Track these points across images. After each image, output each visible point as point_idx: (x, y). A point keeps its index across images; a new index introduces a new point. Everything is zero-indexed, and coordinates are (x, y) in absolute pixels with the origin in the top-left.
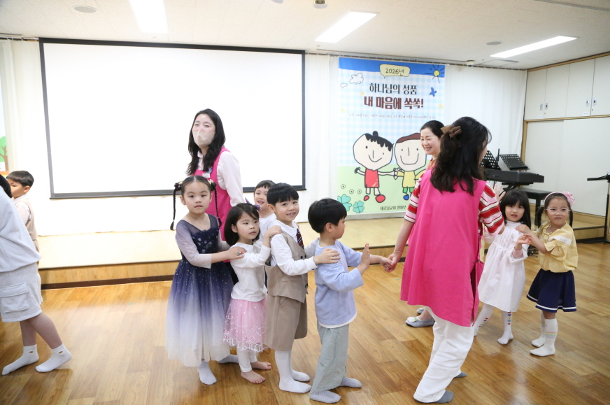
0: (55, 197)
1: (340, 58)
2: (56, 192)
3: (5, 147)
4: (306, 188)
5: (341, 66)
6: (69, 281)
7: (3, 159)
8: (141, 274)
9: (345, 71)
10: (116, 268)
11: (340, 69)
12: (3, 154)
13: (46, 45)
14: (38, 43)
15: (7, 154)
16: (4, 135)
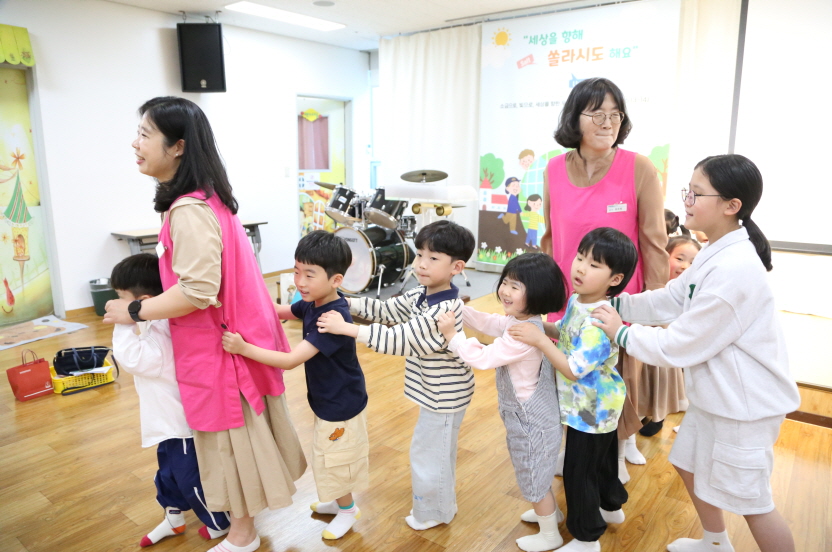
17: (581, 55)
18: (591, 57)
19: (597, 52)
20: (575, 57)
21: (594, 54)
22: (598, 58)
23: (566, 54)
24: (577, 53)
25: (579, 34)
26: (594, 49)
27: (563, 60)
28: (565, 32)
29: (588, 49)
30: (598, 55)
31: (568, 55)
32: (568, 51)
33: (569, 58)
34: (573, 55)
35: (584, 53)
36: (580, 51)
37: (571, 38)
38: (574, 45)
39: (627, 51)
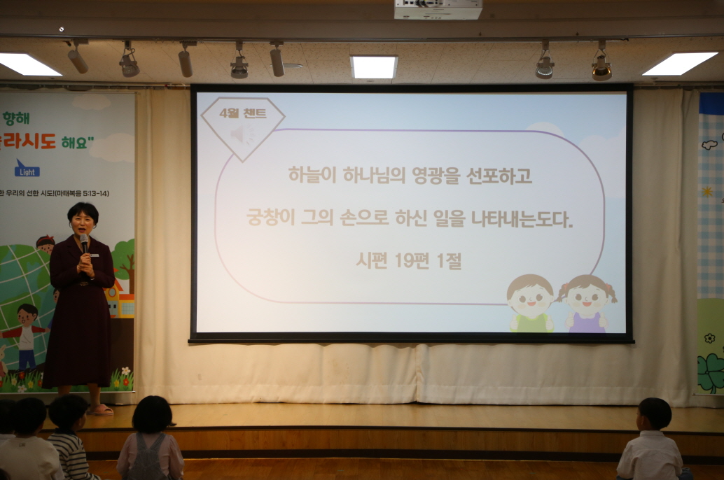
0: (198, 339)
1: (703, 96)
2: (200, 330)
3: (133, 256)
4: (634, 338)
5: (705, 110)
6: (247, 448)
7: (127, 274)
8: (347, 445)
9: (713, 118)
10: (313, 432)
11: (701, 116)
12: (129, 268)
13: (201, 96)
14: (188, 93)
15: (134, 267)
16: (133, 237)
17: (28, 141)
18: (41, 145)
19: (47, 139)
20: (21, 143)
21: (44, 141)
22: (49, 145)
23: (9, 137)
24: (23, 139)
25: (25, 118)
26: (44, 136)
27: (6, 145)
28: (7, 113)
29: (37, 135)
30: (49, 143)
31: (12, 139)
32: (12, 135)
33: (14, 142)
34: (18, 140)
35: (32, 139)
36: (27, 136)
37: (15, 120)
38: (20, 129)
39: (81, 141)
